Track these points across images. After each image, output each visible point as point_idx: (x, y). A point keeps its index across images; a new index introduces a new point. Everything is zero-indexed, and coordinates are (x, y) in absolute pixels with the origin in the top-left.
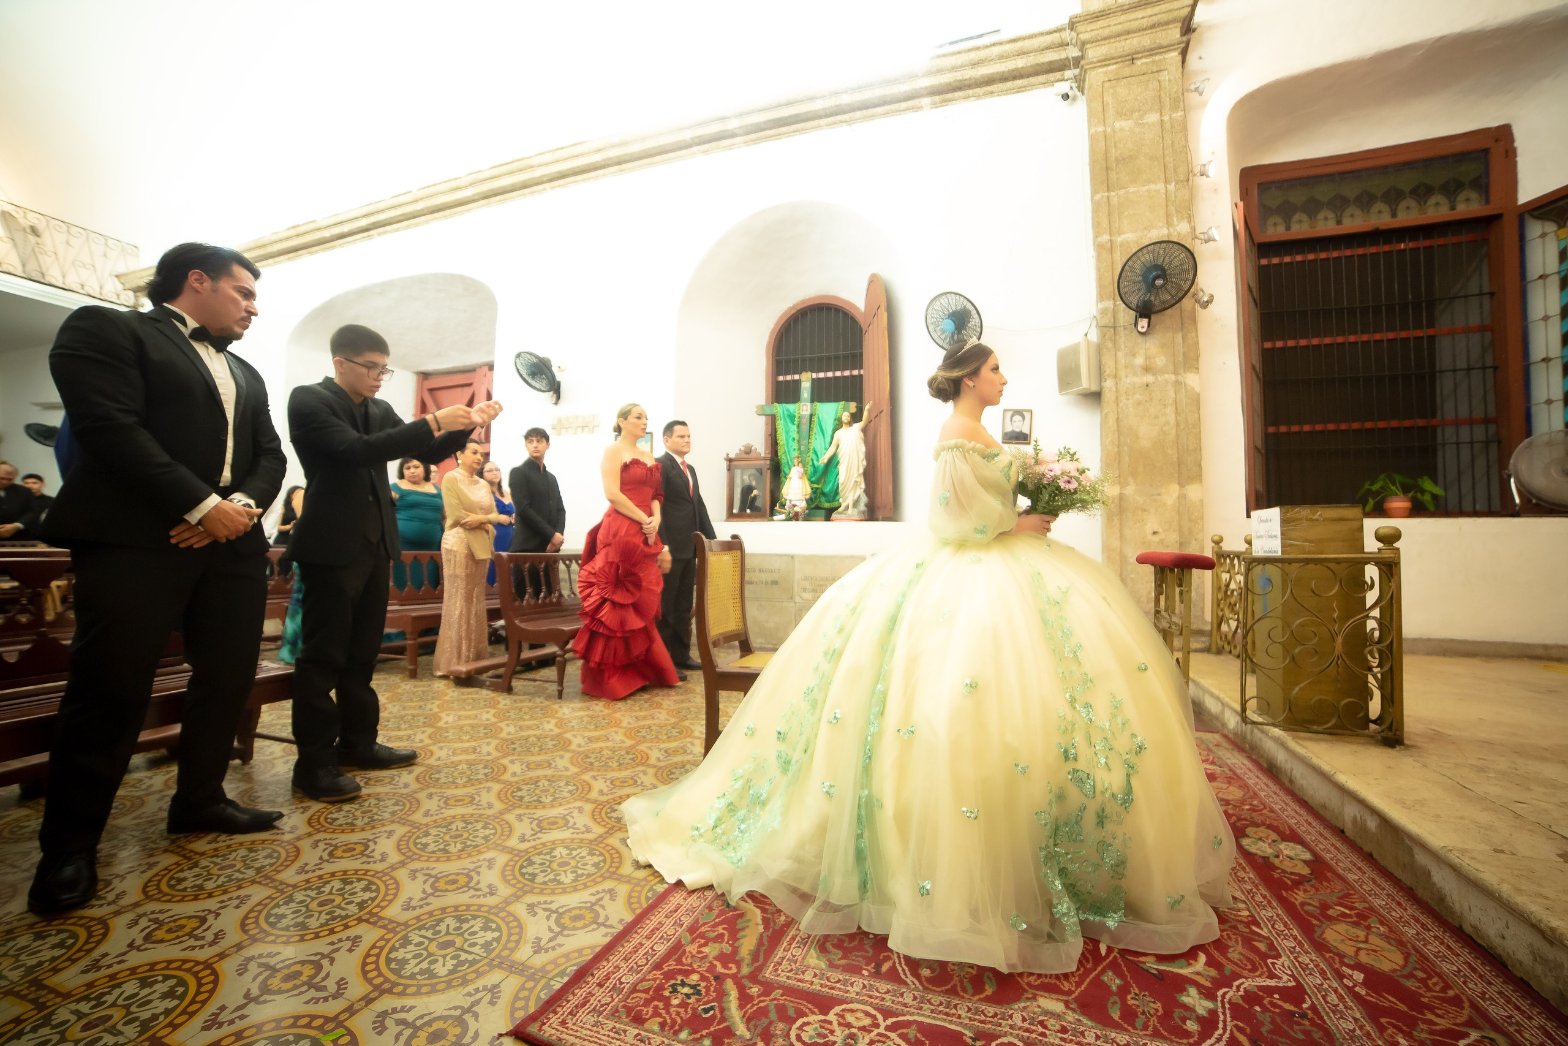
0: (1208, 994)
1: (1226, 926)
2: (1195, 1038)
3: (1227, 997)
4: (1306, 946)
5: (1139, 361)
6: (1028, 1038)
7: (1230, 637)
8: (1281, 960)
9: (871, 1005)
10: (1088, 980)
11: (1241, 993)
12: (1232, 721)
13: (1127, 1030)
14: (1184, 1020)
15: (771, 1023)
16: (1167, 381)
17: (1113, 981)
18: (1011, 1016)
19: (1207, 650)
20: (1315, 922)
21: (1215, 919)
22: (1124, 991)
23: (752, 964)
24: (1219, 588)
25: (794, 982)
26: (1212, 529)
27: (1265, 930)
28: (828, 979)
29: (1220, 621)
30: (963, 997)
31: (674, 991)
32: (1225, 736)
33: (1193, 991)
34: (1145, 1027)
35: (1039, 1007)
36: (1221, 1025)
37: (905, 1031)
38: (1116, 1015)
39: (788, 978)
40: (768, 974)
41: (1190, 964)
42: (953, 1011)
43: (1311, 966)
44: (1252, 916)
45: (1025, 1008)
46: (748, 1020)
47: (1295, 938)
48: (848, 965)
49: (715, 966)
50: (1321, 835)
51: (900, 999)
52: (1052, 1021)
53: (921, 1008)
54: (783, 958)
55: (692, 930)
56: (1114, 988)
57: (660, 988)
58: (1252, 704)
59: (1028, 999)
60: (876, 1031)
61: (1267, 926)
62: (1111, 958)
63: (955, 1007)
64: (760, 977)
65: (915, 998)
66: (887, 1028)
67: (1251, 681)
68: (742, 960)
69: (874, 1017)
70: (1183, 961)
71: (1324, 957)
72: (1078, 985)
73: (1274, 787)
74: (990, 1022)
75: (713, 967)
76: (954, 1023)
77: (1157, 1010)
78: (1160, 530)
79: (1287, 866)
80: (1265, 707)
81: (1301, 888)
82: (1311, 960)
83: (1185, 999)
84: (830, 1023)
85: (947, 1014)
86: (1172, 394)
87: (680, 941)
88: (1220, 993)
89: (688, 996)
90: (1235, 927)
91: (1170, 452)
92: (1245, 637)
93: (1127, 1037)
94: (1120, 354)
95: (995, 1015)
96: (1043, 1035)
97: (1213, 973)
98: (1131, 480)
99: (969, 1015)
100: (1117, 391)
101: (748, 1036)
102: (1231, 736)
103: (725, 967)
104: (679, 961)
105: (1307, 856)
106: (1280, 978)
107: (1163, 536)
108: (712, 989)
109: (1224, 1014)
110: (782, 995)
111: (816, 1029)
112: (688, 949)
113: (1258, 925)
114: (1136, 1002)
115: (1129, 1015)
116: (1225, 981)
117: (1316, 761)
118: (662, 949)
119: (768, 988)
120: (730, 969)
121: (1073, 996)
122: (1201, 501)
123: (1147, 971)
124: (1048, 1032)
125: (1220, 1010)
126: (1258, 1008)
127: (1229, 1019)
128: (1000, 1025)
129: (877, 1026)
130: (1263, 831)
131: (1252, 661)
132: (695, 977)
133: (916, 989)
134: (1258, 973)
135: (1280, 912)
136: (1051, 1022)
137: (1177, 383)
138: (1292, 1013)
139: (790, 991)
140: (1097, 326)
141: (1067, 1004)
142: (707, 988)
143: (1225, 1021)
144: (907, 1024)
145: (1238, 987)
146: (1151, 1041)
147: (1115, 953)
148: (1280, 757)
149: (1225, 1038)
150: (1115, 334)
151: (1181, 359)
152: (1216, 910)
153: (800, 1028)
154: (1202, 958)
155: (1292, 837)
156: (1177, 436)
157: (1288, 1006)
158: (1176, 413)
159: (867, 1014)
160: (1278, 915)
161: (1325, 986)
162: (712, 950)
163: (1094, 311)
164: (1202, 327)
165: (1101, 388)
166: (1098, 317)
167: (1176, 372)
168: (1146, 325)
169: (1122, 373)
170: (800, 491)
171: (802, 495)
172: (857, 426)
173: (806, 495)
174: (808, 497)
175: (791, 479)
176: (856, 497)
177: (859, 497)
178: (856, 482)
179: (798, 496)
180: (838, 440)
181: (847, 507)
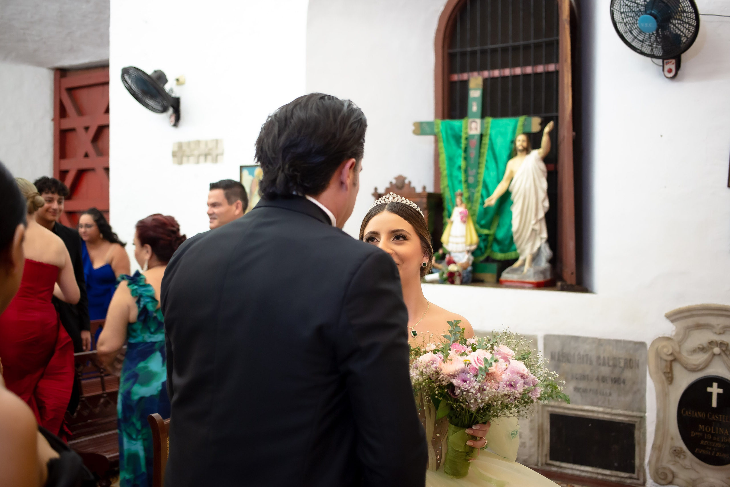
170: (463, 240)
171: (466, 246)
172: (536, 154)
173: (471, 245)
174: (474, 247)
175: (452, 222)
176: (535, 249)
177: (539, 249)
178: (533, 230)
179: (461, 247)
180: (512, 172)
181: (524, 263)
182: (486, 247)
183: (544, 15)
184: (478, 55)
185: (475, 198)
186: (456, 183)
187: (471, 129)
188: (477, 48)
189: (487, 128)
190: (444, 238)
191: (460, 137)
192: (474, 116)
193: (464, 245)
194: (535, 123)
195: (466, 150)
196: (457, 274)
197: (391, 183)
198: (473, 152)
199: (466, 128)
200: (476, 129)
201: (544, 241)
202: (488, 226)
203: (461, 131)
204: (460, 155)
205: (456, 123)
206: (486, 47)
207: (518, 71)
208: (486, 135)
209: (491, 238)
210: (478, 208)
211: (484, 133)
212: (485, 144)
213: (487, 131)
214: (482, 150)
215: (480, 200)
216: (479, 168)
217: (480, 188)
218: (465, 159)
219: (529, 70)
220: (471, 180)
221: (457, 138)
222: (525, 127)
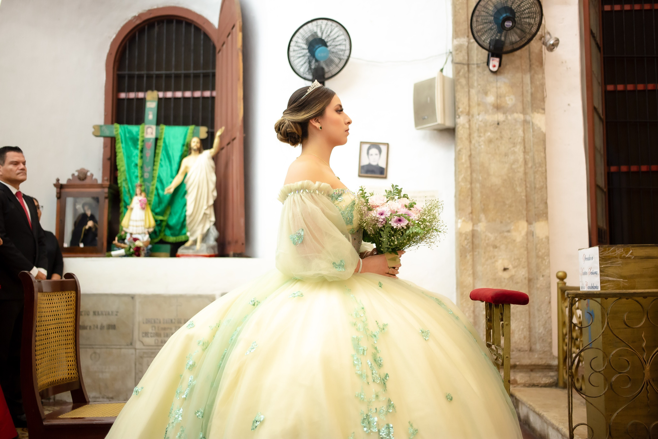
5: (491, 99)
16: (516, 120)
78: (510, 268)
86: (521, 133)
91: (518, 189)
94: (473, 91)
98: (482, 217)
100: (469, 128)
107: (512, 272)
122: (548, 239)
137: (525, 122)
140: (452, 61)
150: (469, 70)
151: (529, 98)
156: (525, 174)
158: (525, 152)
163: (450, 47)
164: (547, 67)
165: (455, 124)
166: (454, 53)
167: (524, 112)
168: (497, 64)
169: (475, 110)
170: (143, 223)
171: (145, 228)
172: (208, 154)
173: (149, 228)
174: (151, 230)
175: (132, 209)
176: (205, 230)
177: (208, 230)
178: (205, 214)
179: (141, 230)
180: (186, 168)
181: (195, 242)
182: (160, 231)
183: (202, 52)
184: (145, 79)
185: (151, 190)
186: (134, 178)
187: (147, 133)
188: (144, 72)
189: (162, 133)
190: (124, 222)
191: (138, 140)
192: (150, 123)
193: (143, 228)
194: (203, 131)
195: (142, 151)
196: (142, 249)
197: (73, 175)
198: (149, 152)
199: (143, 133)
200: (152, 133)
201: (212, 223)
202: (162, 213)
203: (138, 135)
204: (137, 156)
205: (134, 129)
206: (151, 72)
207: (179, 94)
208: (161, 139)
209: (164, 224)
210: (154, 199)
211: (159, 137)
212: (160, 146)
213: (161, 136)
214: (157, 151)
215: (155, 192)
216: (154, 165)
217: (155, 182)
218: (142, 157)
219: (188, 94)
220: (147, 175)
221: (135, 141)
222: (194, 134)
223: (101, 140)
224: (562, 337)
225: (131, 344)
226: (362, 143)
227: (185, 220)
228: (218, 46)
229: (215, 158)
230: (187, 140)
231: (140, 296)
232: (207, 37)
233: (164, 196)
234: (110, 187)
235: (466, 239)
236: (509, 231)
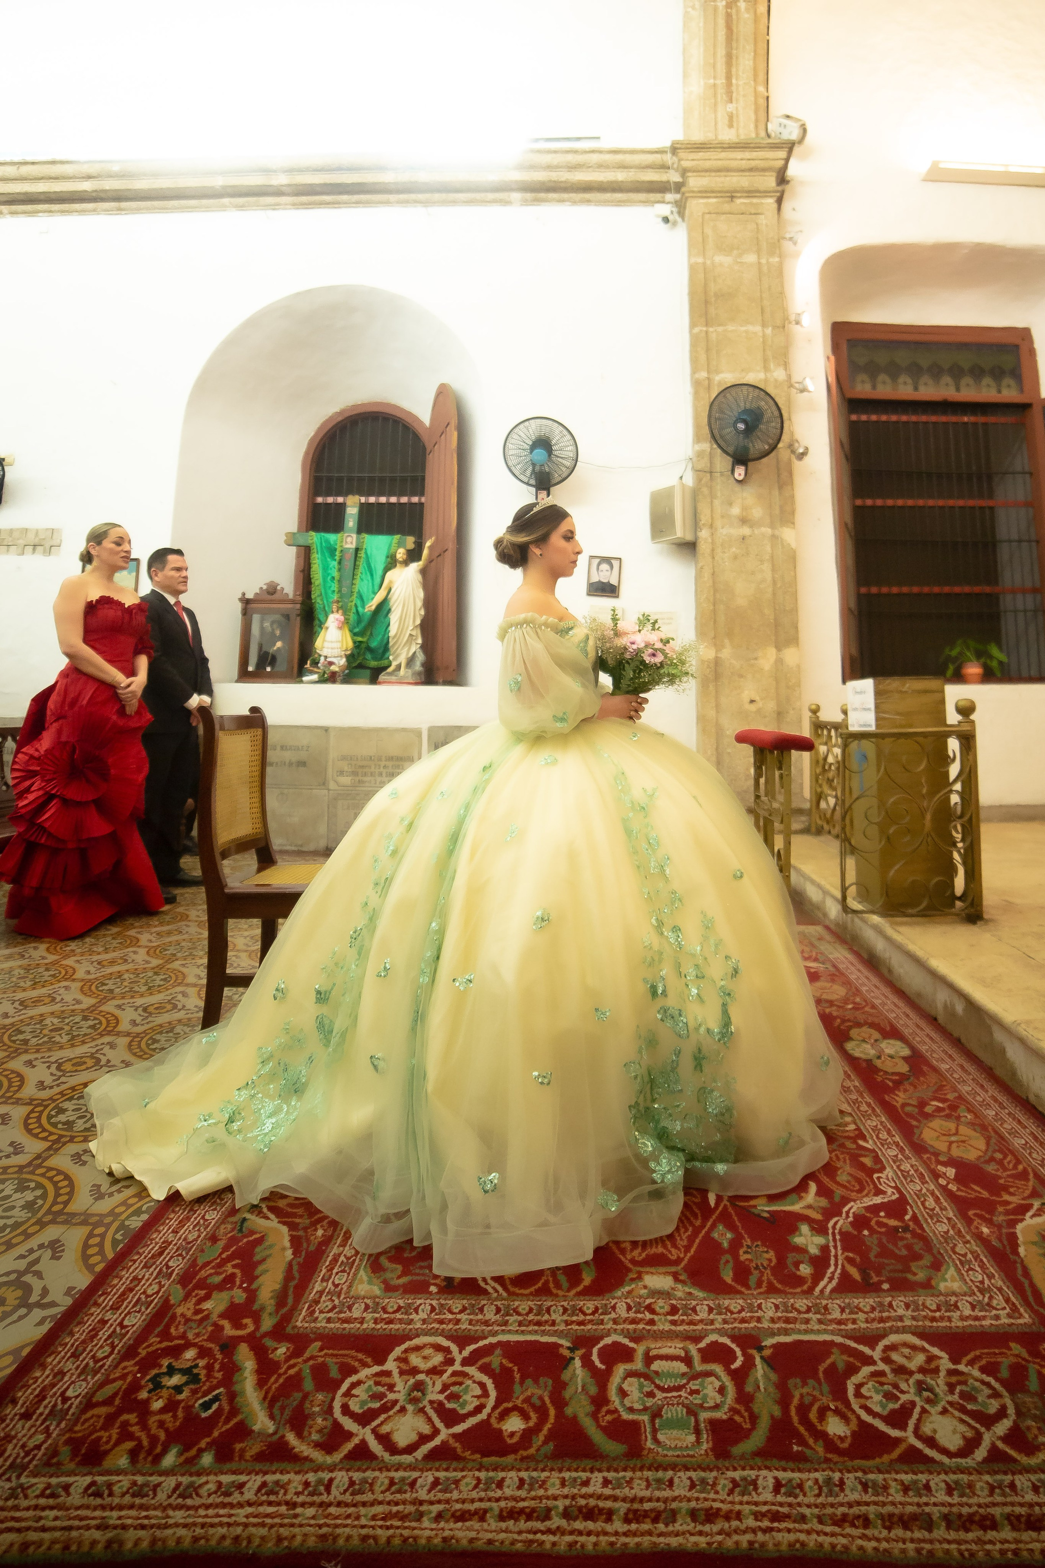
0: (820, 1228)
1: (834, 1146)
2: (809, 1284)
3: (838, 1227)
4: (907, 1152)
5: (736, 511)
6: (635, 1330)
7: (828, 815)
8: (885, 1172)
9: (442, 1334)
10: (697, 1241)
11: (851, 1219)
12: (833, 910)
13: (739, 1292)
14: (797, 1265)
15: (306, 1396)
16: (763, 535)
17: (723, 1236)
18: (614, 1308)
19: (806, 831)
20: (914, 1123)
21: (824, 1140)
22: (736, 1244)
23: (277, 1311)
24: (817, 762)
25: (338, 1325)
26: (810, 696)
27: (871, 1142)
28: (384, 1310)
29: (819, 797)
30: (557, 1295)
31: (157, 1385)
32: (827, 928)
33: (805, 1228)
34: (759, 1285)
35: (645, 1287)
36: (832, 1262)
37: (486, 1360)
38: (728, 1275)
39: (329, 1320)
40: (300, 1322)
41: (801, 1198)
42: (546, 1317)
43: (912, 1172)
44: (858, 1129)
45: (629, 1292)
46: (271, 1402)
47: (897, 1144)
48: (410, 1282)
49: (222, 1328)
50: (918, 1026)
51: (480, 1317)
52: (661, 1302)
53: (506, 1323)
54: (321, 1293)
55: (185, 1279)
56: (726, 1245)
57: (135, 1387)
58: (852, 891)
59: (632, 1280)
60: (450, 1370)
61: (872, 1138)
62: (720, 1208)
63: (548, 1311)
64: (289, 1330)
65: (498, 1310)
66: (466, 1362)
67: (851, 863)
68: (262, 1309)
69: (447, 1350)
70: (794, 1196)
71: (921, 1158)
72: (687, 1248)
73: (875, 980)
74: (591, 1321)
75: (219, 1328)
76: (548, 1334)
77: (770, 1260)
78: (757, 698)
79: (888, 1066)
80: (864, 894)
81: (901, 1088)
82: (912, 1166)
83: (798, 1240)
84: (388, 1374)
85: (539, 1323)
86: (768, 549)
87: (167, 1301)
88: (830, 1225)
89: (178, 1389)
90: (842, 1145)
91: (766, 611)
92: (843, 818)
93: (741, 1301)
94: (717, 502)
95: (596, 1310)
96: (652, 1322)
97: (823, 1202)
98: (727, 641)
99: (565, 1317)
100: (713, 543)
101: (271, 1427)
102: (832, 927)
103: (237, 1325)
104: (165, 1335)
105: (906, 1052)
106: (884, 1193)
107: (760, 704)
108: (217, 1366)
109: (835, 1247)
110: (321, 1349)
111: (367, 1391)
112: (179, 1311)
113: (864, 1138)
114: (749, 1256)
115: (742, 1273)
116: (834, 1211)
117: (912, 947)
118: (135, 1321)
119: (300, 1342)
120: (245, 1326)
121: (682, 1265)
122: (798, 666)
123: (759, 1215)
124: (656, 1318)
125: (831, 1244)
126: (866, 1232)
127: (840, 1252)
128: (602, 1322)
129: (450, 1362)
130: (866, 1031)
131: (850, 844)
132: (190, 1354)
133: (500, 1298)
134: (866, 1192)
135: (884, 1119)
136: (661, 1305)
137: (773, 537)
138: (896, 1229)
139: (332, 1341)
140: (692, 468)
141: (676, 1277)
142: (209, 1368)
143: (836, 1256)
144: (488, 1350)
145: (848, 1213)
146: (765, 1299)
147: (725, 1202)
148: (880, 946)
149: (837, 1275)
150: (712, 479)
151: (777, 512)
152: (823, 1129)
153: (348, 1394)
154: (813, 1187)
155: (893, 1033)
156: (774, 594)
157: (893, 1223)
158: (773, 570)
159: (438, 1348)
160: (882, 1123)
161: (924, 1191)
162: (215, 1305)
163: (690, 453)
164: (798, 479)
165: (696, 538)
166: (695, 459)
167: (772, 526)
168: (743, 473)
169: (718, 523)
170: (339, 645)
171: (342, 650)
172: (415, 567)
173: (346, 650)
174: (348, 653)
175: (326, 629)
176: (410, 654)
177: (414, 653)
178: (411, 634)
179: (337, 652)
180: (391, 582)
181: (399, 667)
184: (345, 482)
186: (329, 593)
187: (346, 542)
188: (344, 475)
189: (363, 542)
190: (318, 643)
191: (335, 549)
192: (350, 531)
193: (339, 650)
195: (339, 563)
198: (348, 564)
199: (342, 542)
200: (352, 543)
201: (418, 646)
203: (336, 544)
204: (335, 567)
205: (331, 537)
206: (353, 475)
208: (361, 549)
209: (363, 646)
211: (360, 547)
212: (360, 557)
213: (362, 545)
214: (357, 563)
215: (354, 610)
216: (353, 578)
217: (354, 598)
218: (339, 570)
220: (345, 590)
221: (332, 551)
222: (400, 544)
223: (294, 549)
224: (815, 779)
225: (324, 784)
226: (592, 557)
227: (388, 642)
228: (429, 447)
229: (424, 572)
230: (392, 551)
231: (335, 728)
232: (416, 437)
233: (364, 614)
234: (302, 603)
235: (708, 667)
236: (756, 659)
